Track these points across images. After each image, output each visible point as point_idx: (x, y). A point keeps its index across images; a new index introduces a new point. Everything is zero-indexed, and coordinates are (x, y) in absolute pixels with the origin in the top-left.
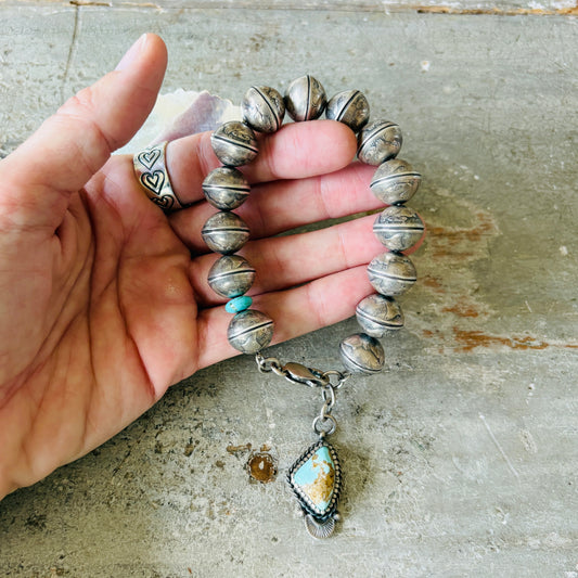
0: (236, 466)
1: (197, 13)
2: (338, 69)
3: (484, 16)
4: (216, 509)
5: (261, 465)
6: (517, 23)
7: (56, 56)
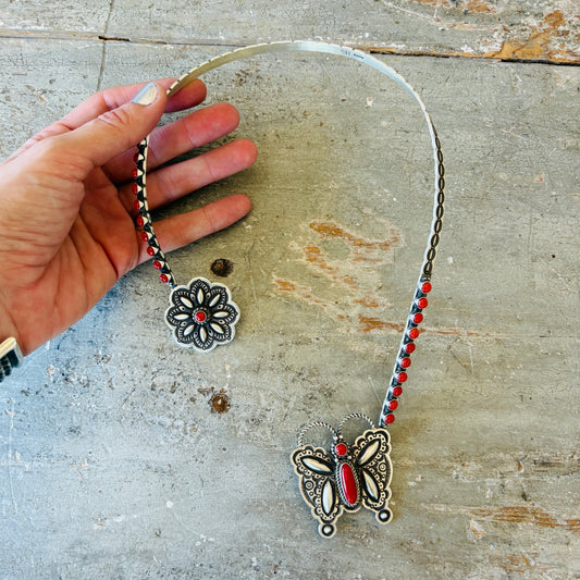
0: (203, 402)
1: (196, 49)
2: (301, 104)
3: (423, 58)
4: (189, 428)
5: (220, 402)
6: (449, 66)
7: (88, 86)
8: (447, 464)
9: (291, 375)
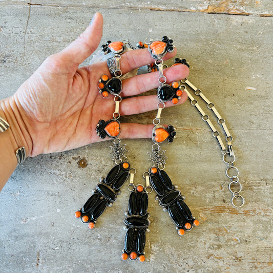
0: (75, 163)
1: (72, 9)
2: (120, 31)
3: (173, 12)
4: (68, 175)
5: (83, 163)
6: (185, 15)
7: (22, 24)
8: (188, 187)
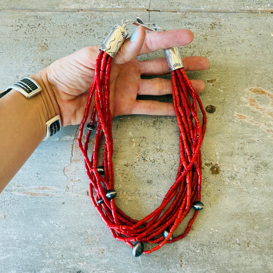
9: (247, 157)
